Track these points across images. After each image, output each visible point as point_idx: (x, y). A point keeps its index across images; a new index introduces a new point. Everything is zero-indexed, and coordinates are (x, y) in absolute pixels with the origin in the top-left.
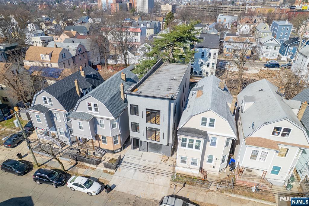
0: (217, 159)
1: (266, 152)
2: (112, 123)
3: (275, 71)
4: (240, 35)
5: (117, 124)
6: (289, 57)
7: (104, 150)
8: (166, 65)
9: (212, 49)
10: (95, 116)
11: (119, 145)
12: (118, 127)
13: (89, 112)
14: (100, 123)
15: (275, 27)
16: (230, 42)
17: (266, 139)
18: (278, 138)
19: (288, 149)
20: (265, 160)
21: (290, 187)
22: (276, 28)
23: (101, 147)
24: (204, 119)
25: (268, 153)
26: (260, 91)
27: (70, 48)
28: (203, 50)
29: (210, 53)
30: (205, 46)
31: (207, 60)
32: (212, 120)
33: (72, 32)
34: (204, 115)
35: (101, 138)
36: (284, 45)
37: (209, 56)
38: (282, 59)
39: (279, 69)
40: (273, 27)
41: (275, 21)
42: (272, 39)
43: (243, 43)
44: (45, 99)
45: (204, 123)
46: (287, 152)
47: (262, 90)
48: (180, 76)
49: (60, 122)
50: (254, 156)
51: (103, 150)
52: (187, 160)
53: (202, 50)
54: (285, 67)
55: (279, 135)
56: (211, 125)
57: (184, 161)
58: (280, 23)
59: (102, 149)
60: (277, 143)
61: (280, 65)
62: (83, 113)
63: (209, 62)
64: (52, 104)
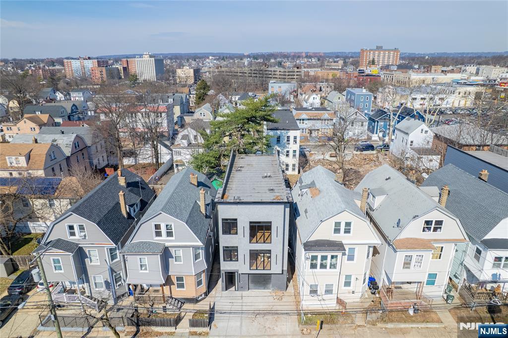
0: (357, 278)
1: (420, 256)
2: (195, 253)
3: (370, 154)
4: (314, 109)
5: (202, 253)
6: (381, 135)
7: (179, 301)
8: (242, 158)
9: (291, 131)
10: (167, 244)
11: (203, 287)
12: (202, 258)
13: (157, 239)
14: (174, 256)
15: (351, 97)
16: (303, 120)
17: (417, 239)
18: (430, 235)
19: (442, 247)
20: (420, 266)
21: (451, 299)
22: (353, 98)
23: (173, 297)
24: (338, 224)
25: (423, 256)
26: (387, 179)
27: (58, 143)
28: (279, 133)
29: (288, 137)
30: (279, 128)
31: (284, 147)
32: (348, 224)
33: (39, 116)
34: (337, 219)
35: (174, 280)
36: (372, 120)
37: (287, 141)
38: (373, 139)
39: (374, 152)
40: (349, 97)
41: (350, 89)
42: (356, 113)
43: (320, 119)
44: (71, 228)
45: (337, 231)
46: (441, 251)
47: (389, 178)
48: (272, 171)
49: (99, 264)
50: (407, 265)
51: (177, 301)
52: (319, 289)
53: (276, 132)
54: (382, 149)
55: (430, 230)
56: (347, 231)
57: (314, 292)
58: (357, 91)
59: (176, 299)
60: (430, 241)
61: (375, 146)
62: (145, 243)
63: (288, 149)
64: (85, 236)
